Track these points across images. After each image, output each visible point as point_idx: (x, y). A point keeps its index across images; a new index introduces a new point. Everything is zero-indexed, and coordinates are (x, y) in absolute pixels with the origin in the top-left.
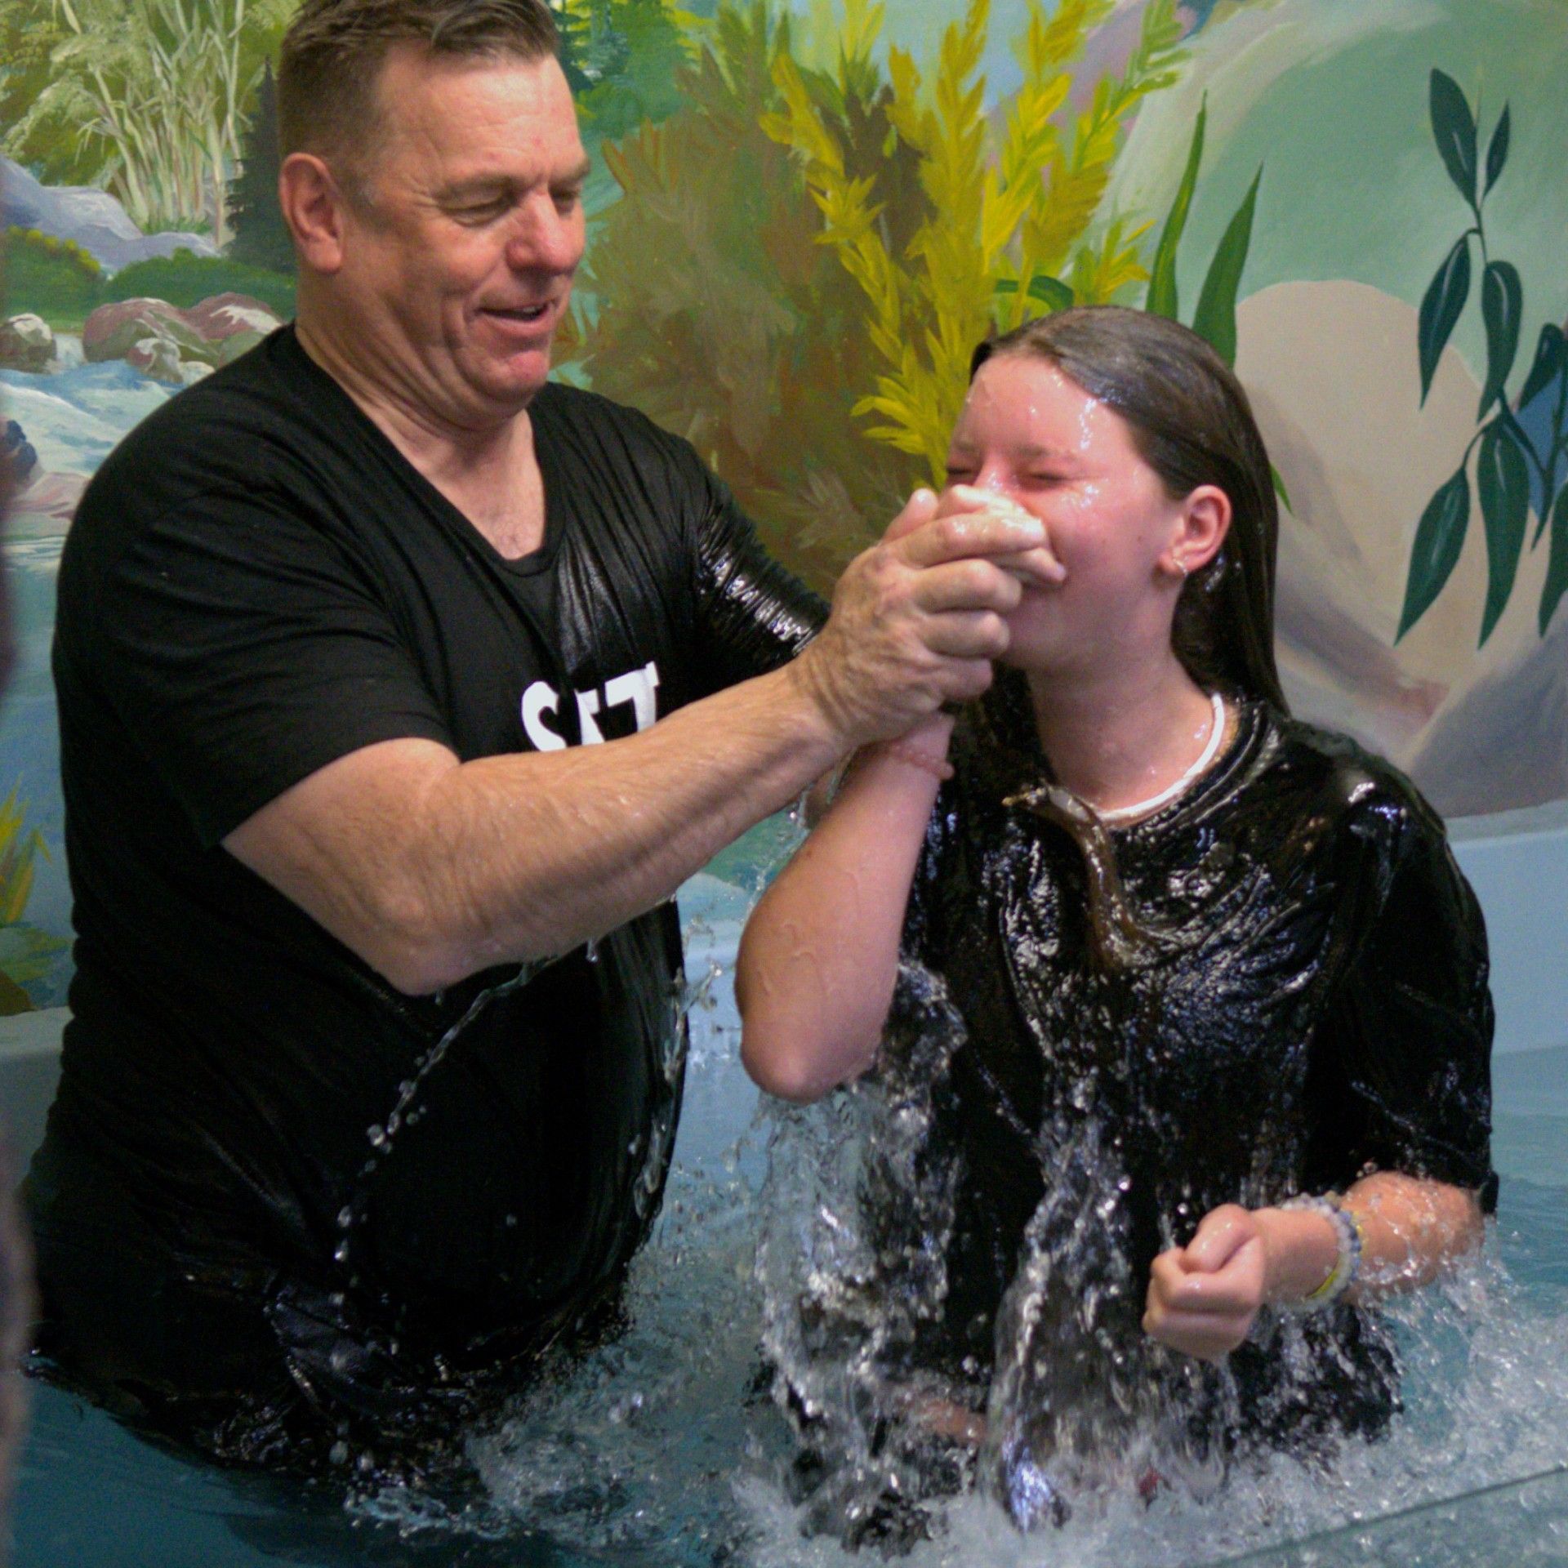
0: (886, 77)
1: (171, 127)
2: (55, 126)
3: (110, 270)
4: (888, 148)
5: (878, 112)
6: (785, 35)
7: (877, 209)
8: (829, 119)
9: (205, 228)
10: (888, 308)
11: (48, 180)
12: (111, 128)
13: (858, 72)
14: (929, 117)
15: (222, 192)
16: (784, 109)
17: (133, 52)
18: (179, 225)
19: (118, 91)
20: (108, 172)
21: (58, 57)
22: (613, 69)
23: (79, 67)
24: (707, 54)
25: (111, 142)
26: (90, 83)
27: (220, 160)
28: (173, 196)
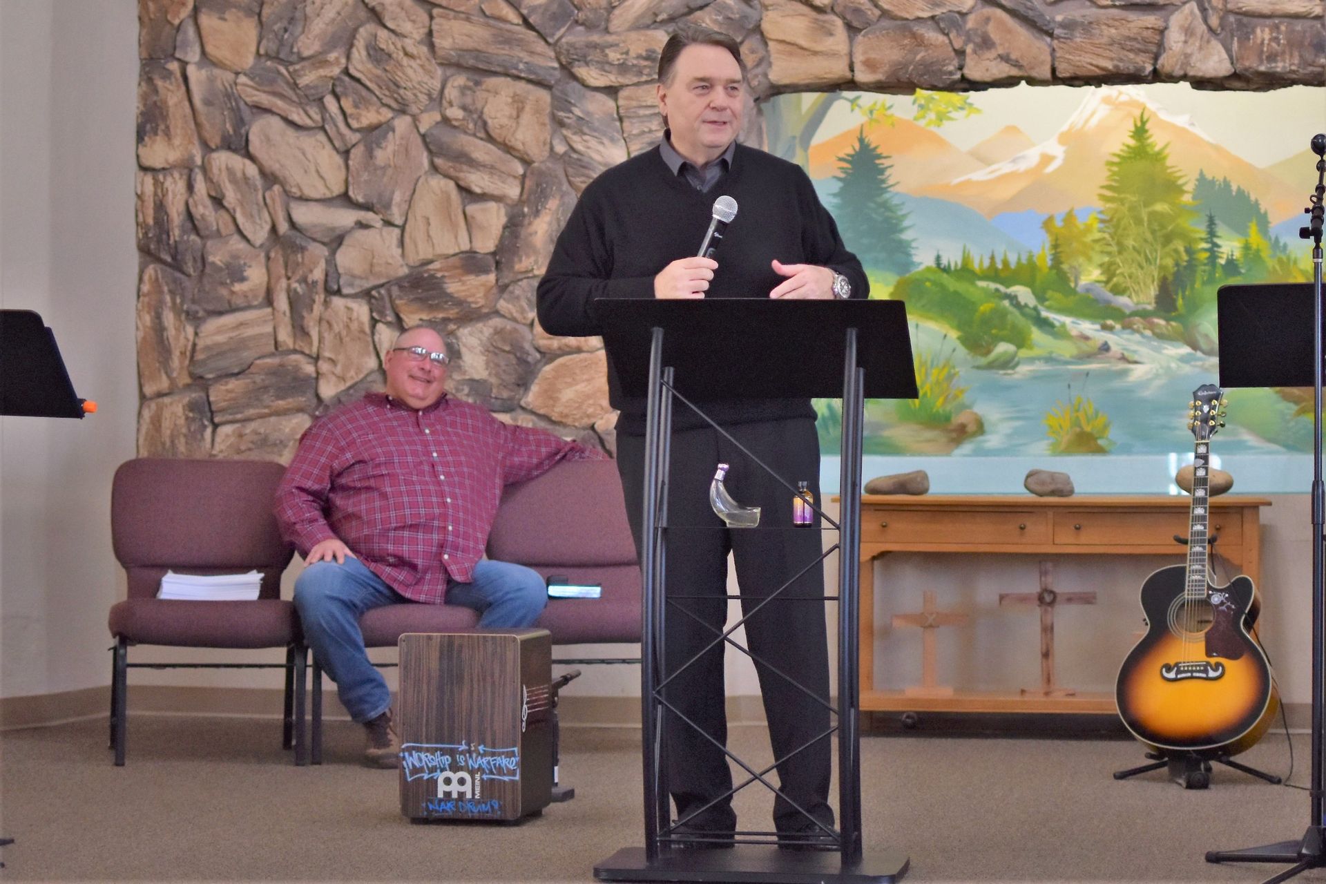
1: (1142, 284)
2: (1117, 285)
3: (1127, 312)
6: (1295, 262)
9: (1149, 304)
11: (1115, 295)
12: (1129, 285)
15: (1153, 297)
17: (1133, 270)
18: (1144, 303)
19: (1130, 277)
20: (1128, 293)
21: (1118, 272)
22: (1249, 270)
23: (1122, 274)
24: (1274, 267)
25: (1129, 288)
26: (1125, 277)
27: (1153, 291)
28: (1142, 298)
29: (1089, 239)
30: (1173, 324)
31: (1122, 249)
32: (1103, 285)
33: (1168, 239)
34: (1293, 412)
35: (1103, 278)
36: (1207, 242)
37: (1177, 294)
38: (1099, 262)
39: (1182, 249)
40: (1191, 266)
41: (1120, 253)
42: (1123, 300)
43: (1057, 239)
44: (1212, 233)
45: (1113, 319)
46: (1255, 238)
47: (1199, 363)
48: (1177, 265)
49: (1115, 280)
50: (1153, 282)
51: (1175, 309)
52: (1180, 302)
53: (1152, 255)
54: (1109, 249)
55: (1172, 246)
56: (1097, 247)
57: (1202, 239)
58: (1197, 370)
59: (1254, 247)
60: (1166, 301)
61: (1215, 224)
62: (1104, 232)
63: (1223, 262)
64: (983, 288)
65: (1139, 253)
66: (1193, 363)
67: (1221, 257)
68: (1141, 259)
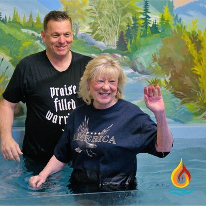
0: (197, 33)
1: (110, 35)
2: (98, 35)
3: (103, 50)
4: (197, 40)
5: (196, 36)
6: (185, 28)
7: (196, 47)
8: (190, 37)
9: (114, 46)
10: (196, 58)
11: (96, 40)
12: (104, 35)
13: (194, 32)
14: (203, 37)
15: (116, 43)
16: (184, 36)
17: (107, 28)
18: (111, 46)
19: (105, 32)
20: (103, 40)
21: (98, 28)
22: (163, 30)
23: (101, 29)
24: (175, 30)
25: (104, 37)
26: (102, 31)
27: (116, 39)
28: (110, 43)
29: (84, 9)
30: (125, 57)
31: (101, 15)
32: (91, 34)
33: (125, 12)
34: (179, 103)
35: (91, 31)
36: (144, 15)
37: (128, 41)
38: (90, 22)
39: (131, 18)
40: (135, 27)
41: (100, 17)
42: (100, 43)
43: (67, 8)
44: (146, 10)
45: (94, 53)
46: (167, 14)
47: (137, 78)
48: (128, 26)
49: (97, 32)
50: (116, 34)
51: (127, 49)
52: (129, 46)
53: (116, 20)
54: (94, 15)
55: (126, 16)
56: (88, 14)
57: (141, 13)
58: (136, 81)
59: (166, 19)
60: (122, 45)
61: (148, 6)
62: (92, 6)
63: (151, 26)
64: (25, 33)
65: (110, 18)
66: (134, 78)
67: (150, 23)
68: (110, 22)
